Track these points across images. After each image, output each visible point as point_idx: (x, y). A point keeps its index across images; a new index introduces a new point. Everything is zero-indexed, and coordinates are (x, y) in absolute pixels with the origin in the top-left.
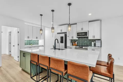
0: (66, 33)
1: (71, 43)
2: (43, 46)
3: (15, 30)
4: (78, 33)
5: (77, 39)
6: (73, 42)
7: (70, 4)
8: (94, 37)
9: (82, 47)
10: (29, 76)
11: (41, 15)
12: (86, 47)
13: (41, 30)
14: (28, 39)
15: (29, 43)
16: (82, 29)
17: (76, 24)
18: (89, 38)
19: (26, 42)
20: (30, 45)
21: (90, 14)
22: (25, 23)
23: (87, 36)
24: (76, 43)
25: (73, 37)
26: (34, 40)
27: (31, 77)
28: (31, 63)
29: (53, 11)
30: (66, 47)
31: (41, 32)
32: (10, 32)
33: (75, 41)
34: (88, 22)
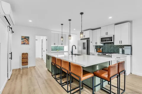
0: (89, 38)
1: (96, 49)
2: (67, 52)
3: (44, 38)
4: (102, 39)
5: (101, 45)
6: (97, 48)
7: (82, 13)
8: (121, 42)
9: (106, 54)
10: (51, 74)
11: (62, 24)
12: (110, 54)
13: (62, 37)
14: (55, 46)
15: (56, 49)
16: (107, 33)
17: (100, 28)
18: (115, 44)
19: (53, 48)
20: (56, 50)
21: (110, 18)
22: (52, 32)
23: (113, 42)
24: (101, 49)
25: (96, 43)
26: (60, 47)
27: (52, 76)
28: (52, 64)
29: (70, 20)
30: (88, 53)
31: (62, 39)
32: (42, 40)
33: (100, 47)
34: (114, 25)
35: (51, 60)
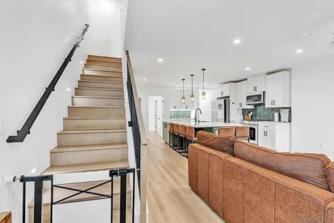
0: (229, 97)
3: (160, 99)
5: (249, 107)
6: (245, 113)
8: (273, 102)
10: (169, 147)
13: (184, 98)
15: (177, 116)
16: (255, 89)
17: (246, 79)
18: (266, 106)
19: (172, 114)
25: (241, 105)
26: (184, 111)
31: (184, 100)
32: (156, 101)
33: (249, 111)
35: (168, 129)
